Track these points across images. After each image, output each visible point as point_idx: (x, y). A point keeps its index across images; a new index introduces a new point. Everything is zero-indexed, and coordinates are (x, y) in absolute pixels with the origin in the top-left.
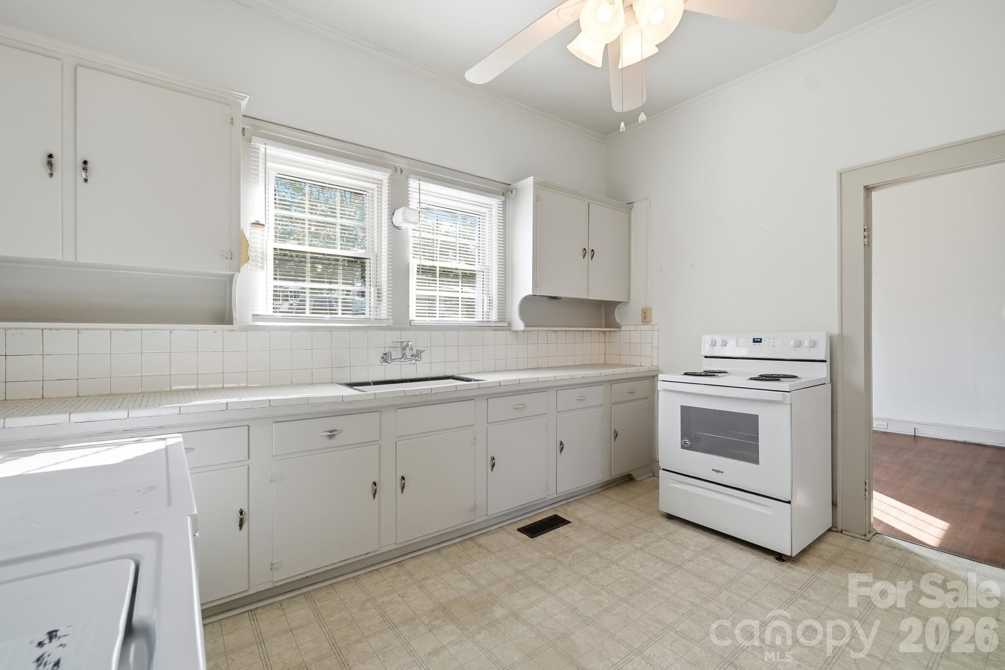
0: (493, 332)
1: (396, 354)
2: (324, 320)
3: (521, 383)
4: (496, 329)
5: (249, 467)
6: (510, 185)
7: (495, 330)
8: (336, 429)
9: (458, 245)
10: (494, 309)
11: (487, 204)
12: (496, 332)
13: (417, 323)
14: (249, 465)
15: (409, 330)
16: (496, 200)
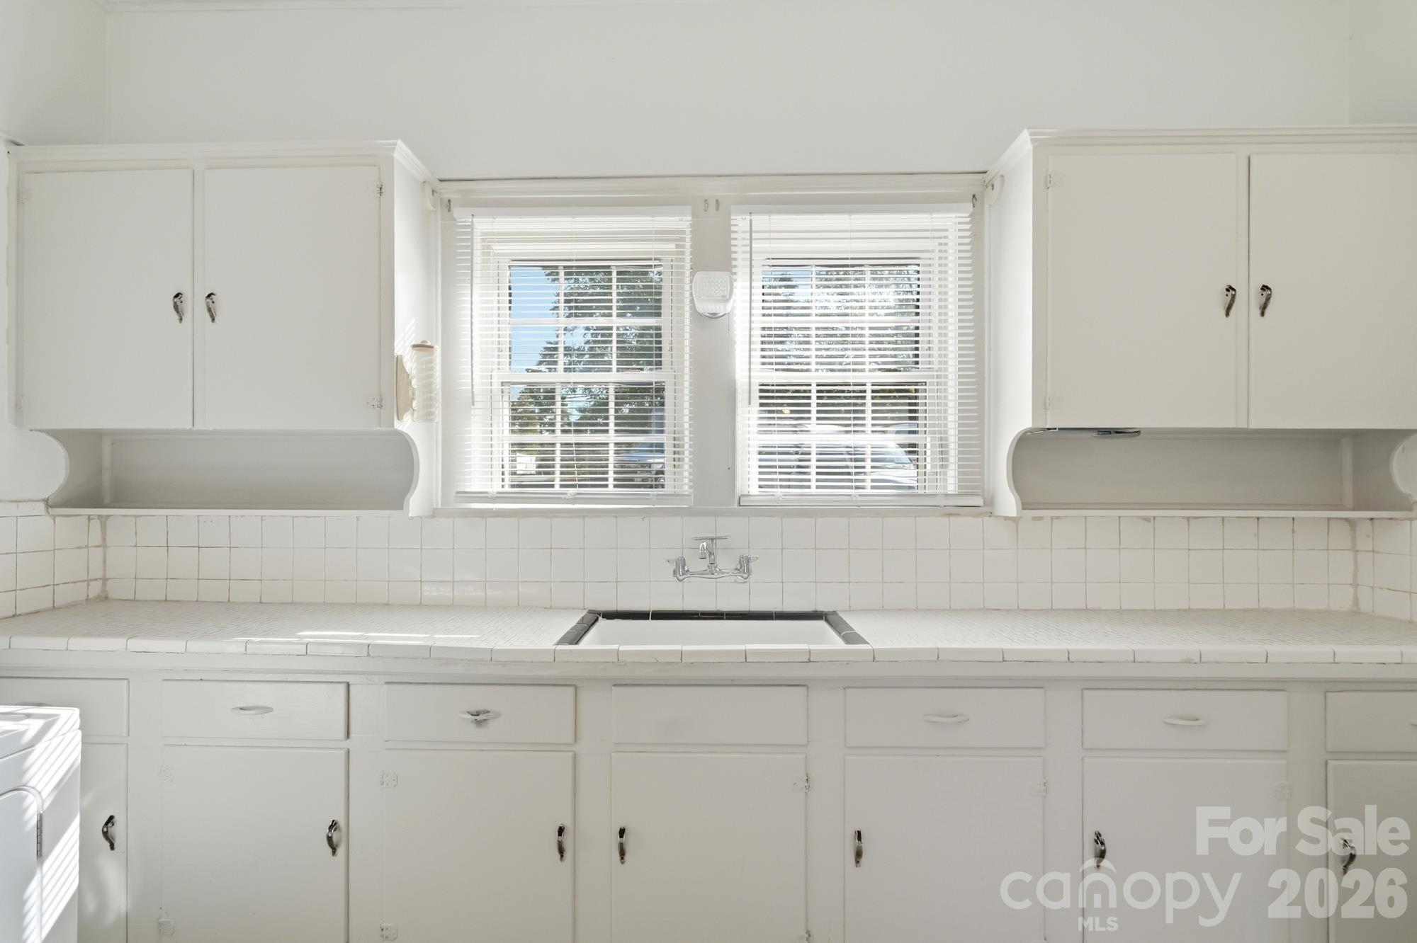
0: (946, 519)
1: (696, 565)
2: (565, 499)
3: (942, 661)
4: (954, 511)
5: (348, 752)
6: (986, 172)
7: (949, 515)
8: (488, 708)
9: (867, 332)
10: (952, 466)
11: (927, 230)
12: (952, 519)
13: (753, 501)
14: (348, 749)
15: (732, 513)
16: (954, 215)
